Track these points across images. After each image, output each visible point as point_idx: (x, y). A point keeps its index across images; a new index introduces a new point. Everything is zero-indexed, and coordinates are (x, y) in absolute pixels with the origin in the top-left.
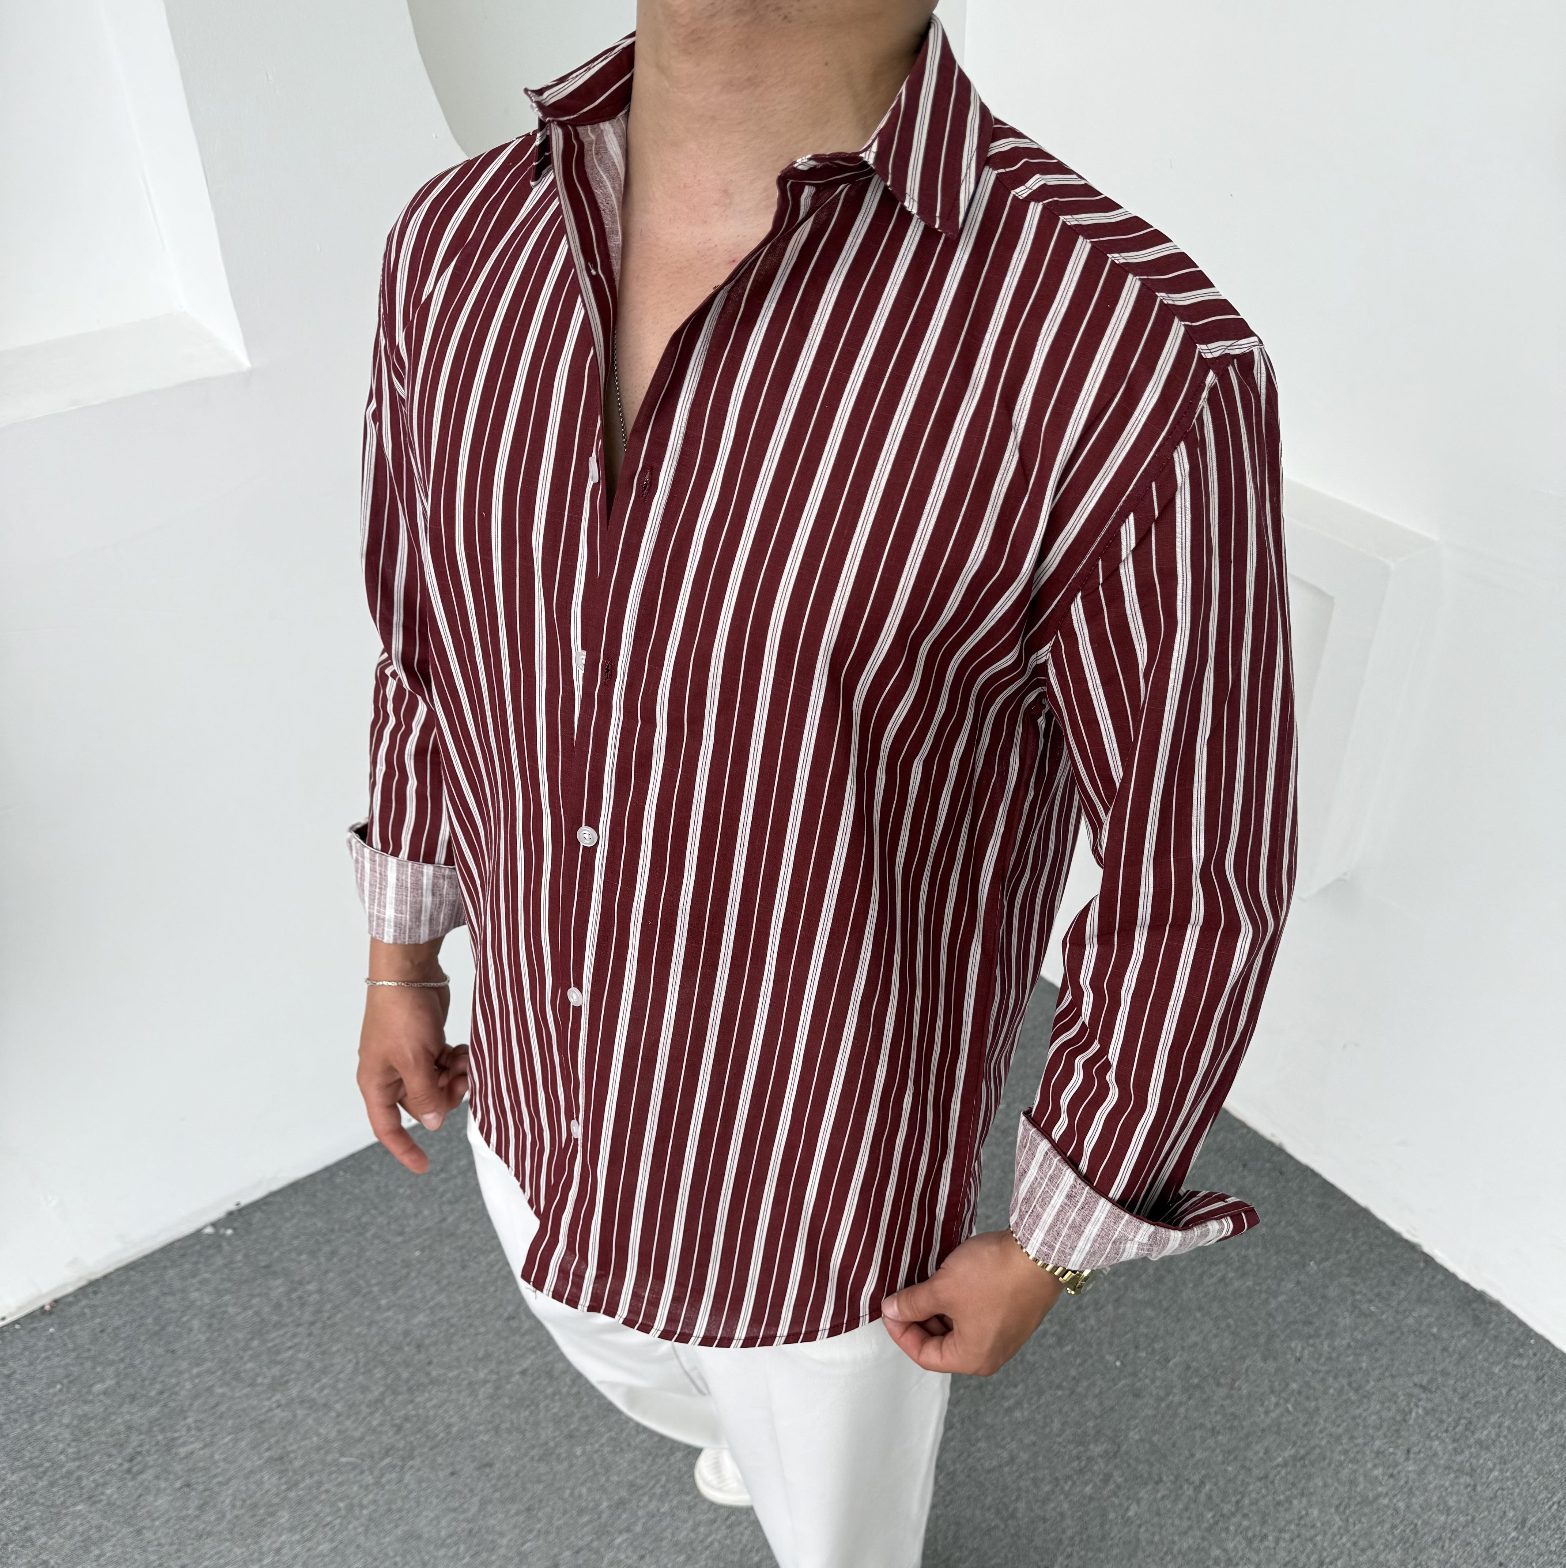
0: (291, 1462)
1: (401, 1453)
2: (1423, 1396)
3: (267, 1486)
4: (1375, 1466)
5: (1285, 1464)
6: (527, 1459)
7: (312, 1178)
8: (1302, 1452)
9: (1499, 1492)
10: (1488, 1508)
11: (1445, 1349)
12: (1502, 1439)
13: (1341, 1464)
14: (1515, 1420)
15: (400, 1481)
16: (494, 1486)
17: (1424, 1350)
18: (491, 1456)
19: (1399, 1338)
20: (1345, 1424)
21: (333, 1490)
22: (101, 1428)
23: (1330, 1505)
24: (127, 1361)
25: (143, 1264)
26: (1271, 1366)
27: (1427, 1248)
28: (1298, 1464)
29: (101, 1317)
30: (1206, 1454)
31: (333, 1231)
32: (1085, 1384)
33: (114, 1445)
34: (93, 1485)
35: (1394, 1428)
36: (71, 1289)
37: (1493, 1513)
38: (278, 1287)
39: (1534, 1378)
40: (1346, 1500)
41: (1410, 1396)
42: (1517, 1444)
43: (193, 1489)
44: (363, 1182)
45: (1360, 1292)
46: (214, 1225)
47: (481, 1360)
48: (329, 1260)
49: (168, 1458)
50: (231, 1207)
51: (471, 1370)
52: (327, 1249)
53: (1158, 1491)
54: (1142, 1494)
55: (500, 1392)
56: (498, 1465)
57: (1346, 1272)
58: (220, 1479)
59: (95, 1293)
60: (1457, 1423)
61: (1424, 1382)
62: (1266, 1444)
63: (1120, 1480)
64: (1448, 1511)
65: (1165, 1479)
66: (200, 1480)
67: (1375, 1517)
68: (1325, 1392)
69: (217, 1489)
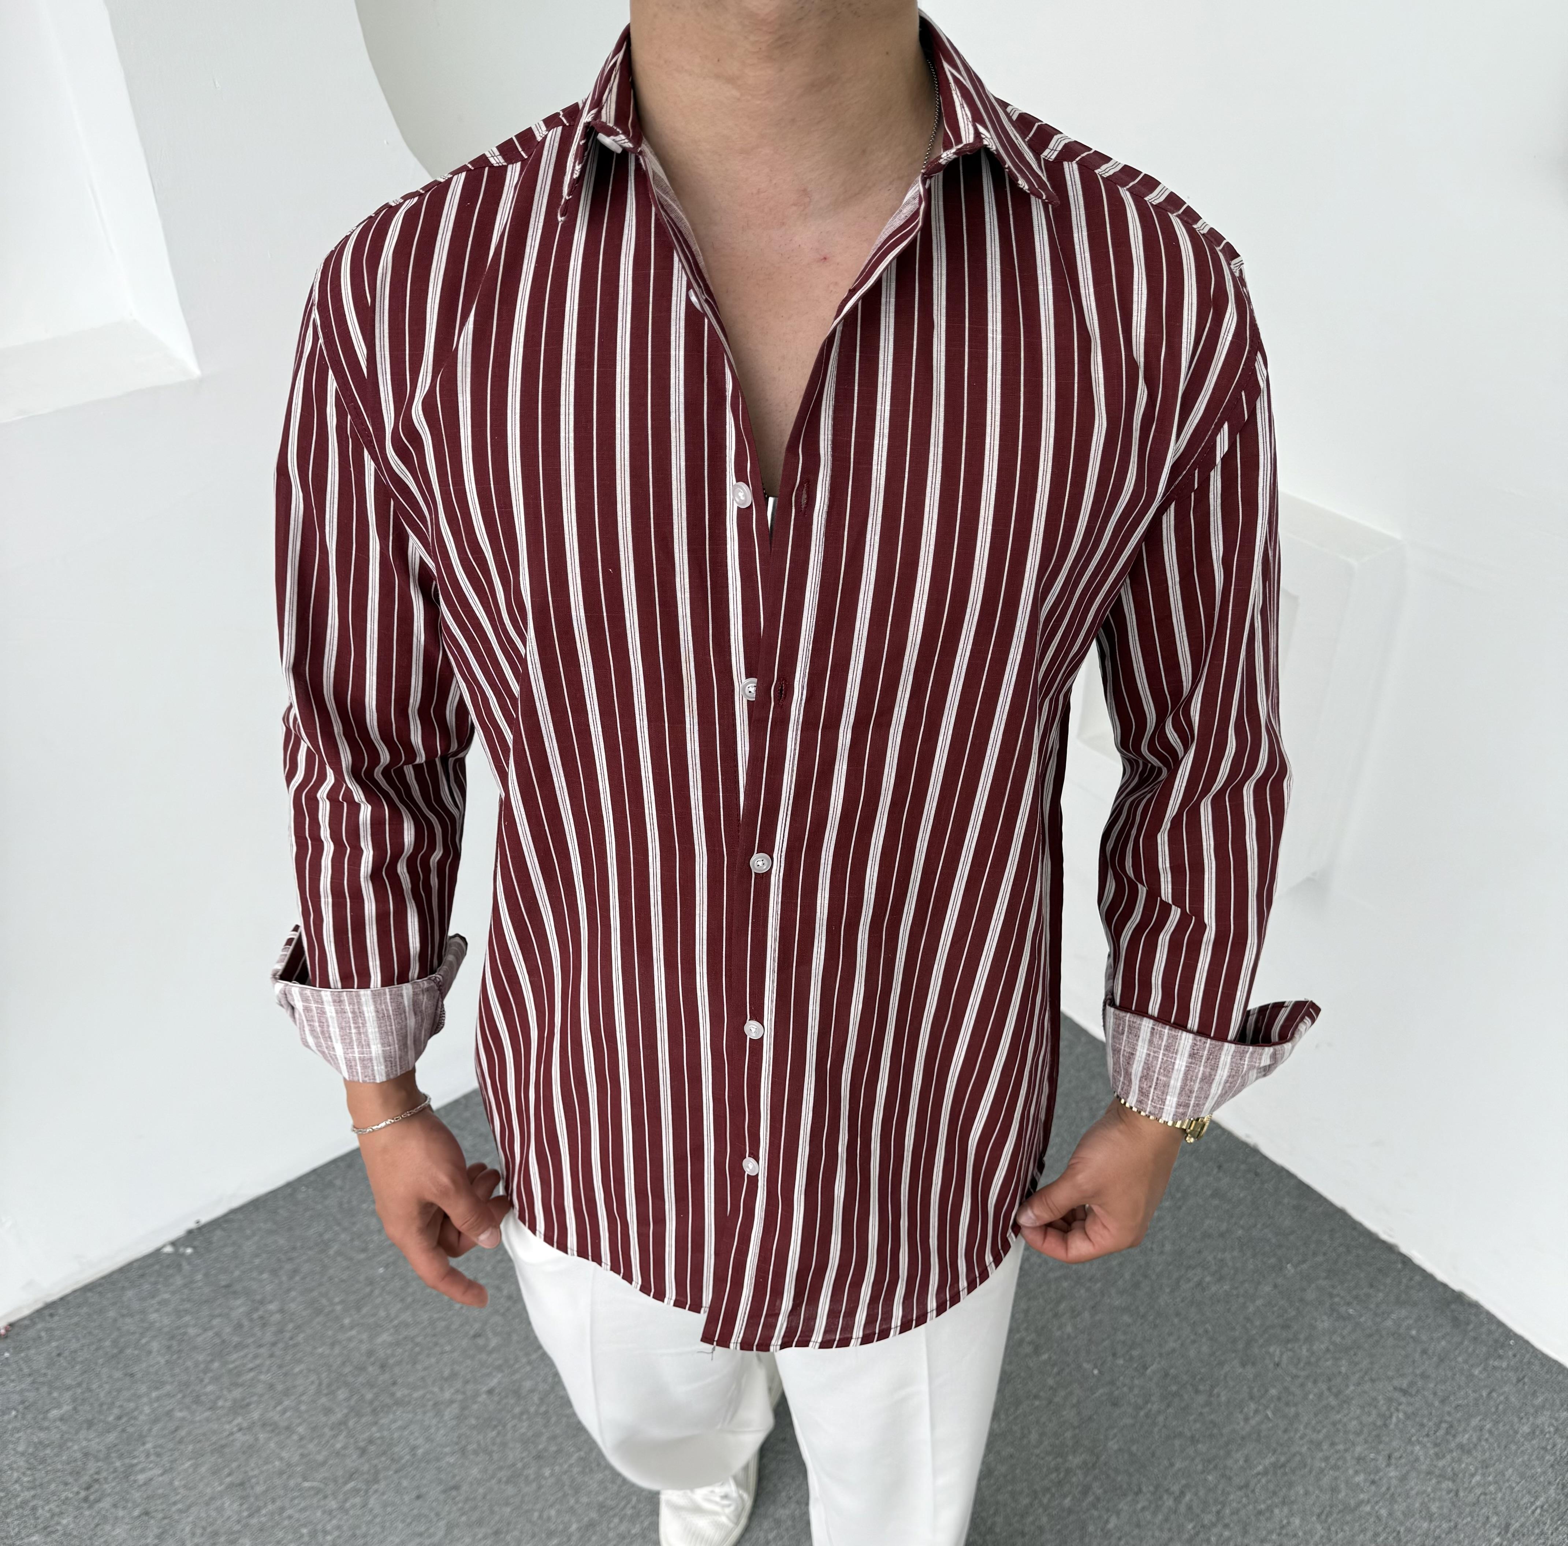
0: (252, 1488)
1: (366, 1476)
2: (1403, 1399)
3: (228, 1513)
4: (1357, 1473)
5: (1265, 1473)
6: (494, 1481)
7: (273, 1194)
8: (1283, 1459)
9: (1482, 1497)
10: (1471, 1514)
11: (1424, 1352)
12: (1483, 1443)
13: (1322, 1471)
14: (1496, 1423)
15: (364, 1505)
16: (460, 1509)
17: (1403, 1353)
18: (458, 1478)
19: (1377, 1341)
20: (1325, 1431)
21: (297, 1516)
22: (57, 1455)
23: (1312, 1514)
24: (84, 1385)
25: (101, 1285)
26: (1250, 1372)
27: (1404, 1249)
28: (1279, 1472)
29: (57, 1340)
30: (1187, 1463)
31: (294, 1249)
32: (1062, 1393)
33: (71, 1474)
34: (48, 1515)
35: (1374, 1433)
36: (26, 1312)
37: (1476, 1518)
38: (239, 1307)
39: (1514, 1380)
40: (1328, 1509)
41: (1390, 1400)
42: (1499, 1447)
43: (153, 1517)
44: (325, 1198)
45: (1338, 1295)
46: (173, 1243)
47: (446, 1379)
48: (291, 1278)
49: (126, 1485)
50: (192, 1225)
51: (436, 1389)
52: (289, 1266)
53: (1138, 1502)
54: (1122, 1505)
55: (466, 1412)
56: (465, 1488)
57: (1324, 1275)
58: (179, 1506)
59: (51, 1315)
60: (1438, 1426)
61: (1405, 1386)
62: (1246, 1452)
63: (1099, 1492)
64: (1430, 1518)
65: (1144, 1489)
66: (160, 1508)
67: (1357, 1524)
68: (1305, 1397)
69: (176, 1517)
